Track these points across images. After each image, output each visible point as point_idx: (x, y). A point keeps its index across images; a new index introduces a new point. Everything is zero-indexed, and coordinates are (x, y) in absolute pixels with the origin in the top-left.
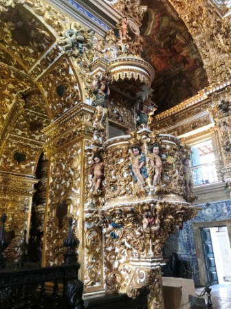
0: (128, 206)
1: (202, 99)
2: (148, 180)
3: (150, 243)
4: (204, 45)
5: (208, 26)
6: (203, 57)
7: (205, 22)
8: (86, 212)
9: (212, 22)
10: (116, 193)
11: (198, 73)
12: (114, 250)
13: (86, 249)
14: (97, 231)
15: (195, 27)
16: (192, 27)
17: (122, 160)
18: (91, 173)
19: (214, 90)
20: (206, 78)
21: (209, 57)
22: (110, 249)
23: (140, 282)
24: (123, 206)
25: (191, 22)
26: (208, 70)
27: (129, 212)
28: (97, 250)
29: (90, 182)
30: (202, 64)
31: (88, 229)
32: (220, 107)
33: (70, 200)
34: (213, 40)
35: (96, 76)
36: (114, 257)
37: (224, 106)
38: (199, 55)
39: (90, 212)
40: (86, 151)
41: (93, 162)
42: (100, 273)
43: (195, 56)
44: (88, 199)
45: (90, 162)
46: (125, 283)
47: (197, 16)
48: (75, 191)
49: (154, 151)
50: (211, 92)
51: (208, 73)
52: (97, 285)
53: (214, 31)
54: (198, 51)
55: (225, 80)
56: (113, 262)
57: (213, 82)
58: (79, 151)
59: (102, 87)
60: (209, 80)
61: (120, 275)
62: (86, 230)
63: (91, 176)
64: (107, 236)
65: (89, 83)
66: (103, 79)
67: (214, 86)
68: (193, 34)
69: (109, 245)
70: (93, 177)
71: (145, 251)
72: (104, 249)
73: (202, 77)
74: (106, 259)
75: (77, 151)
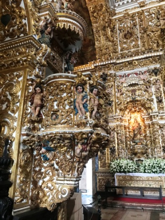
0: (69, 133)
1: (90, 68)
2: (88, 114)
3: (77, 165)
4: (98, 32)
5: (103, 20)
6: (96, 40)
7: (102, 16)
8: (24, 135)
9: (107, 18)
10: (57, 121)
11: (90, 49)
12: (40, 170)
13: (19, 168)
14: (30, 153)
15: (95, 17)
16: (93, 16)
17: (65, 94)
18: (30, 101)
19: (100, 64)
20: (95, 55)
21: (100, 41)
22: (37, 169)
23: (62, 197)
24: (65, 133)
25: (93, 12)
26: (97, 49)
27: (67, 139)
28: (28, 170)
29: (29, 108)
30: (94, 44)
31: (23, 150)
32: (101, 76)
33: (6, 122)
34: (104, 30)
35: (45, 18)
36: (40, 176)
37: (104, 76)
38: (94, 37)
39: (27, 135)
40: (28, 80)
41: (34, 91)
42: (27, 190)
43: (90, 37)
44: (25, 124)
45: (30, 91)
46: (46, 198)
47: (98, 10)
48: (13, 114)
49: (94, 92)
50: (97, 65)
51: (97, 51)
52: (25, 201)
53: (107, 25)
54: (93, 34)
55: (108, 59)
56: (39, 181)
57: (99, 59)
58: (21, 79)
59: (48, 29)
60: (97, 56)
61: (43, 191)
62: (21, 151)
63: (30, 103)
64: (37, 157)
65: (37, 22)
66: (51, 23)
67: (100, 61)
68: (92, 21)
69: (37, 166)
70: (32, 104)
71: (71, 172)
72: (33, 169)
73: (92, 53)
74: (33, 178)
75: (18, 78)
